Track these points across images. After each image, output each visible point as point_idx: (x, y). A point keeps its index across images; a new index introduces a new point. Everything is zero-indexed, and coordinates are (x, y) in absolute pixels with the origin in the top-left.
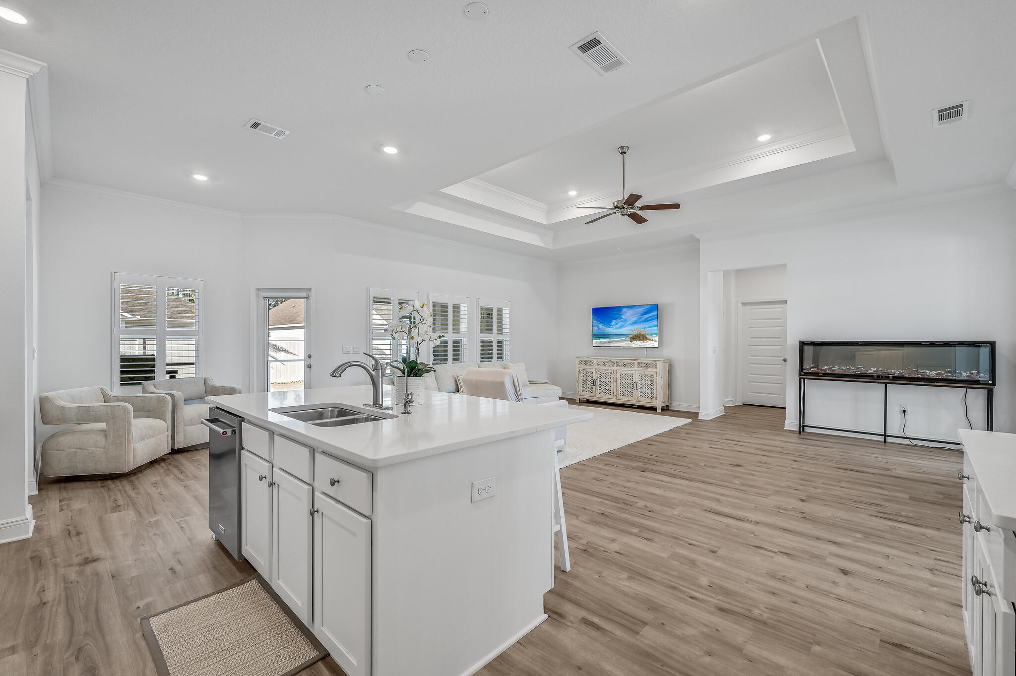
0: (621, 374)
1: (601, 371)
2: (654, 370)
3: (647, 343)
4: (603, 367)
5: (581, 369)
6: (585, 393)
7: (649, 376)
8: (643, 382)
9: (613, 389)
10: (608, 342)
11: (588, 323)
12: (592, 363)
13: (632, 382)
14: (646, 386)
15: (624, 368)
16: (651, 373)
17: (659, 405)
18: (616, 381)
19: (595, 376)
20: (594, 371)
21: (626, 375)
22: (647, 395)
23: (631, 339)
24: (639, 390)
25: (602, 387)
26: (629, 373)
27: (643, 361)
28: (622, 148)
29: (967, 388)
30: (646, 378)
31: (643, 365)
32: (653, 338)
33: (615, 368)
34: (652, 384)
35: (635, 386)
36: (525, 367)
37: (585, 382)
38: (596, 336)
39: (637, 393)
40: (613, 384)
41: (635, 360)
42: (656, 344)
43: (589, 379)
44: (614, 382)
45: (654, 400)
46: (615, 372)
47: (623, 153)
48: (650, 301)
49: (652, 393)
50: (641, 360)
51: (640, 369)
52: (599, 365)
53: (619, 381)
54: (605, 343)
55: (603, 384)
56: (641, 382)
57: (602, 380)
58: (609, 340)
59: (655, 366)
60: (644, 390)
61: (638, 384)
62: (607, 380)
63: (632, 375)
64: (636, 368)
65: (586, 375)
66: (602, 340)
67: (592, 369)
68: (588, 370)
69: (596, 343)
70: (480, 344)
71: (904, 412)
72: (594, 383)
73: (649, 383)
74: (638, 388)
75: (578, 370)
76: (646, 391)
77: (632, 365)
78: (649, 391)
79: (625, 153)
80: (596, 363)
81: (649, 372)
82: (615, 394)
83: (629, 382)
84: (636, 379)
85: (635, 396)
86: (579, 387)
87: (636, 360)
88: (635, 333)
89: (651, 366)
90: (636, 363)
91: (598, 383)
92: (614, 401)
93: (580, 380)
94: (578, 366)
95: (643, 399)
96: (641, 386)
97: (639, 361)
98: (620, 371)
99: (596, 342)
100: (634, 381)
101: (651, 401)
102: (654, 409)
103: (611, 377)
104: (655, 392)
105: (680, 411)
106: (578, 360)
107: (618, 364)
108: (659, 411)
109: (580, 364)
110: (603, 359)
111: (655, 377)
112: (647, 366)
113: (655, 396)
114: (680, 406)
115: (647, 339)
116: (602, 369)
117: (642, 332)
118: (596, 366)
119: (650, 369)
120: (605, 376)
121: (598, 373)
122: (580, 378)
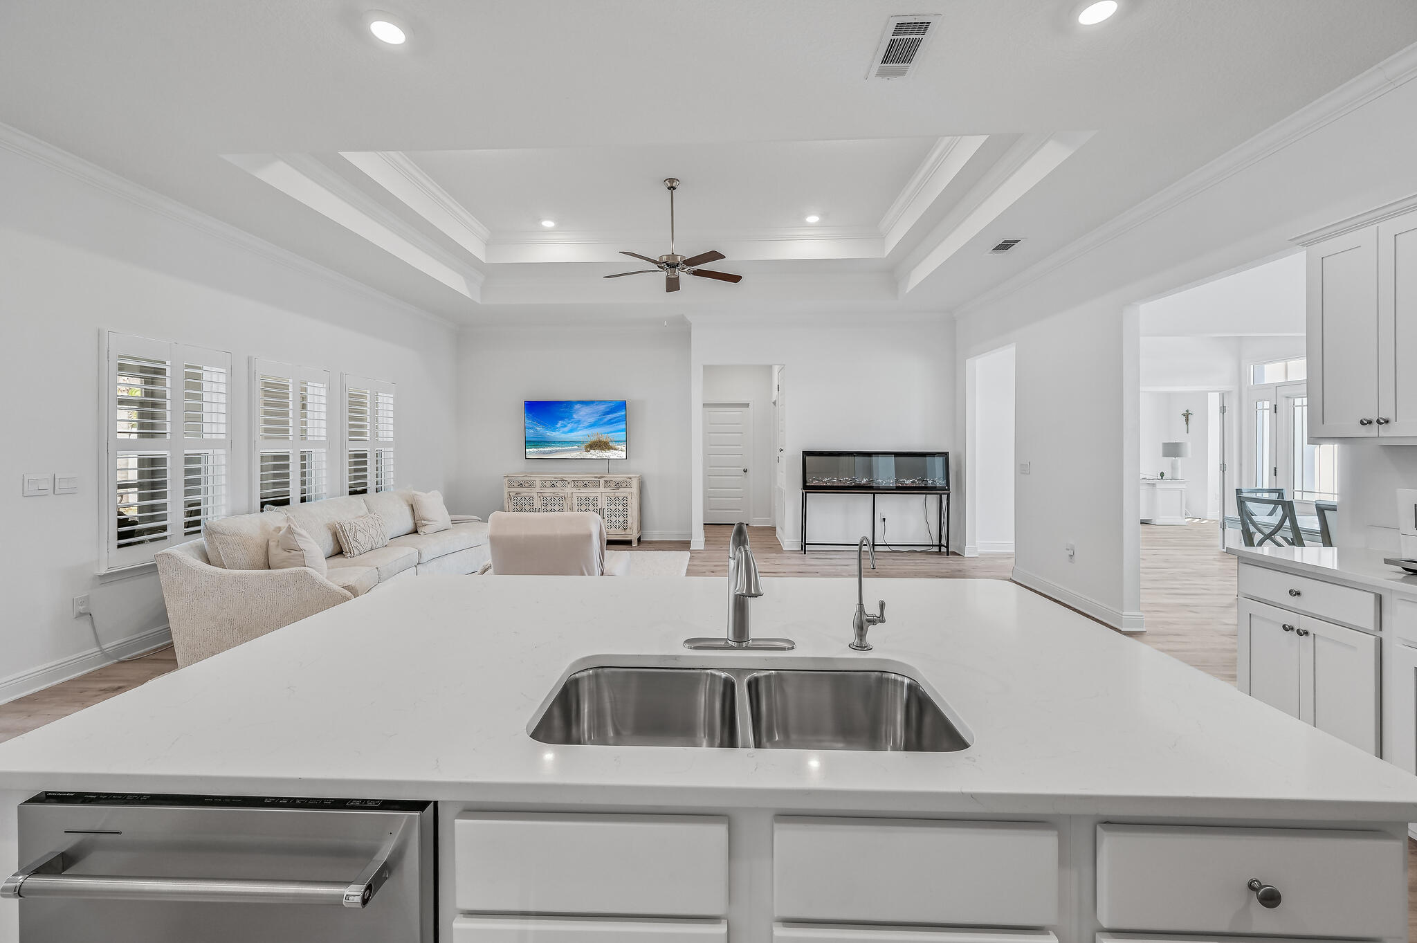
0: (579, 499)
1: (546, 495)
2: (628, 490)
4: (551, 490)
7: (621, 498)
8: (613, 507)
10: (551, 452)
11: (515, 423)
12: (531, 485)
13: (596, 508)
14: (617, 513)
15: (583, 490)
16: (624, 495)
17: (633, 535)
18: (571, 508)
19: (536, 504)
20: (535, 495)
21: (587, 499)
22: (617, 524)
23: (586, 447)
24: (607, 519)
26: (592, 496)
27: (613, 479)
28: (671, 180)
29: (926, 494)
30: (617, 502)
31: (612, 484)
33: (569, 490)
34: (625, 510)
38: (529, 443)
41: (599, 478)
42: (623, 455)
43: (527, 507)
44: (569, 510)
45: (628, 531)
46: (570, 495)
47: (672, 188)
48: (613, 393)
49: (625, 522)
50: (609, 477)
51: (608, 490)
52: (543, 486)
54: (545, 453)
56: (609, 507)
59: (629, 485)
60: (614, 519)
61: (606, 511)
62: (556, 508)
63: (595, 499)
64: (602, 489)
67: (532, 492)
68: (523, 494)
70: (347, 460)
71: (884, 519)
73: (621, 508)
74: (606, 516)
75: (506, 496)
76: (617, 519)
77: (597, 485)
78: (621, 519)
79: (675, 189)
80: (538, 484)
81: (621, 493)
83: (591, 508)
84: (602, 503)
87: (603, 477)
88: (594, 439)
89: (624, 485)
90: (602, 481)
93: (511, 510)
94: (506, 490)
95: (612, 531)
96: (609, 513)
97: (606, 479)
98: (579, 495)
99: (532, 452)
100: (599, 507)
101: (623, 533)
102: (629, 543)
103: (564, 504)
104: (629, 519)
105: (656, 542)
106: (507, 479)
107: (575, 484)
108: (635, 544)
109: (511, 485)
110: (550, 478)
111: (629, 498)
112: (618, 485)
113: (629, 525)
114: (653, 535)
115: (610, 448)
116: (549, 492)
117: (604, 438)
118: (538, 489)
119: (621, 490)
120: (553, 502)
121: (542, 498)
122: (511, 506)
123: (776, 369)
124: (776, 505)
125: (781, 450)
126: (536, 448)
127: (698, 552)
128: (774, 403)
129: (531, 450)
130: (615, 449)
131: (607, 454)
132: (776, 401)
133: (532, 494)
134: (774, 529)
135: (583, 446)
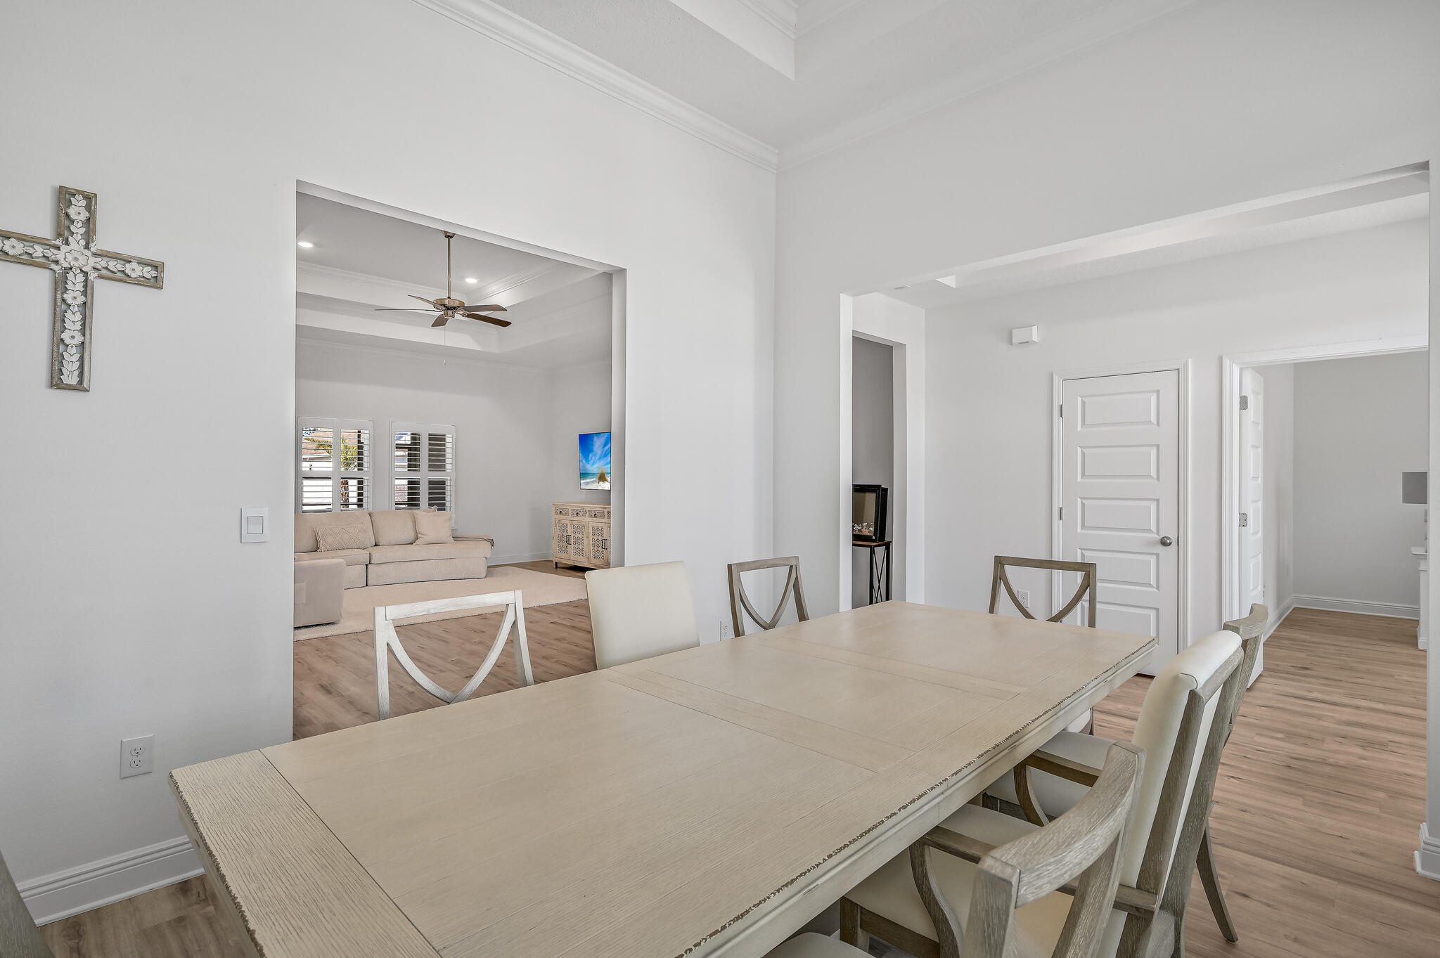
0: (593, 528)
1: (575, 523)
5: (557, 521)
6: (561, 554)
9: (586, 549)
12: (567, 513)
13: (603, 538)
15: (595, 520)
18: (588, 537)
19: (570, 531)
20: (568, 522)
21: (597, 529)
24: (609, 550)
25: (576, 546)
26: (600, 525)
33: (587, 519)
35: (605, 545)
37: (560, 538)
39: (607, 554)
40: (586, 542)
43: (564, 534)
44: (587, 539)
46: (587, 524)
47: (448, 237)
51: (609, 521)
53: (591, 537)
55: (577, 541)
57: (576, 536)
61: (608, 542)
62: (580, 536)
64: (606, 520)
65: (562, 528)
67: (566, 520)
72: (568, 541)
75: (554, 522)
77: (602, 515)
79: (451, 237)
80: (570, 512)
82: (587, 555)
83: (600, 538)
84: (607, 534)
85: (605, 557)
86: (555, 545)
88: (600, 470)
90: (606, 512)
92: (587, 565)
93: (557, 536)
94: (554, 517)
97: (608, 510)
98: (592, 524)
109: (556, 513)
110: (577, 507)
116: (576, 520)
118: (570, 517)
120: (578, 530)
121: (572, 526)
122: (556, 532)
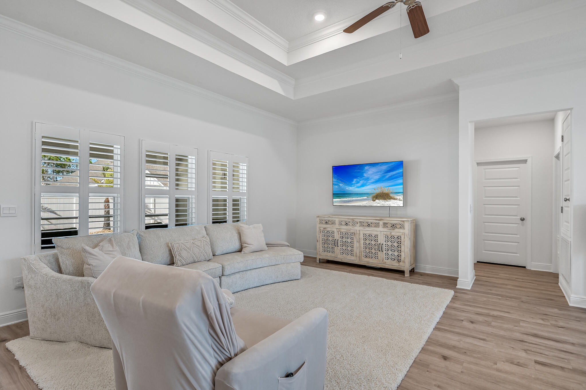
0: (365, 235)
1: (342, 230)
2: (401, 231)
3: (390, 203)
4: (345, 227)
5: (322, 229)
6: (326, 253)
7: (396, 237)
8: (389, 243)
9: (356, 250)
10: (348, 201)
11: (326, 181)
12: (333, 223)
13: (376, 243)
14: (393, 249)
15: (367, 229)
16: (398, 234)
17: (406, 266)
18: (359, 242)
19: (337, 236)
20: (335, 231)
21: (370, 235)
22: (393, 257)
23: (373, 197)
24: (385, 252)
25: (344, 248)
26: (374, 233)
27: (390, 222)
30: (393, 240)
31: (389, 226)
32: (398, 197)
33: (357, 228)
34: (399, 246)
35: (380, 248)
36: (262, 229)
37: (326, 241)
38: (336, 195)
39: (382, 255)
40: (356, 245)
41: (379, 220)
42: (401, 203)
43: (330, 238)
44: (357, 243)
45: (401, 263)
46: (358, 232)
48: (393, 157)
49: (399, 256)
50: (387, 220)
51: (385, 229)
52: (340, 224)
53: (362, 242)
54: (344, 202)
55: (345, 244)
56: (387, 243)
57: (344, 240)
58: (350, 199)
59: (402, 227)
60: (390, 253)
61: (384, 246)
62: (349, 240)
63: (376, 236)
64: (381, 229)
65: (328, 234)
66: (342, 199)
67: (333, 228)
68: (329, 229)
69: (337, 202)
70: (211, 203)
72: (335, 243)
73: (396, 244)
74: (383, 249)
75: (318, 230)
76: (393, 253)
77: (377, 225)
78: (396, 254)
80: (337, 222)
81: (396, 232)
82: (358, 254)
83: (373, 243)
84: (381, 240)
85: (379, 258)
86: (320, 246)
87: (382, 220)
88: (378, 191)
89: (398, 226)
90: (381, 223)
91: (339, 244)
92: (357, 262)
93: (321, 240)
94: (318, 225)
95: (388, 261)
96: (387, 248)
97: (385, 222)
98: (363, 231)
100: (379, 242)
101: (397, 264)
102: (402, 272)
103: (354, 237)
104: (403, 254)
105: (428, 275)
106: (318, 219)
107: (362, 224)
108: (407, 274)
109: (321, 223)
110: (345, 219)
111: (402, 238)
112: (393, 226)
113: (402, 258)
114: (427, 268)
115: (391, 198)
116: (344, 228)
117: (386, 191)
118: (337, 226)
119: (396, 230)
120: (347, 236)
121: (339, 233)
122: (320, 237)
123: (560, 118)
124: (559, 253)
125: (566, 200)
126: (339, 198)
127: (463, 291)
128: (557, 157)
129: (337, 200)
130: (394, 199)
131: (388, 203)
132: (559, 154)
133: (333, 230)
134: (556, 276)
135: (370, 197)
